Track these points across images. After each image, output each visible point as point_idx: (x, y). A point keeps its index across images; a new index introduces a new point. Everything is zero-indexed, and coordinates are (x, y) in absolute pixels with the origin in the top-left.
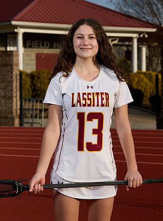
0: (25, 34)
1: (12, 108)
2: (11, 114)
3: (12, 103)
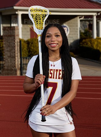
0: (23, 15)
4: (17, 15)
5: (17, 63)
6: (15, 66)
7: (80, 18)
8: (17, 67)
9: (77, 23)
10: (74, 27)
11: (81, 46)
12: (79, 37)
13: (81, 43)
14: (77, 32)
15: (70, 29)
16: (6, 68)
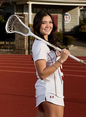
0: (33, 5)
1: (24, 44)
2: (24, 48)
3: (24, 42)
4: (28, 5)
5: (25, 44)
6: (24, 47)
7: (80, 8)
8: (25, 48)
9: (77, 12)
10: (74, 16)
11: (80, 31)
12: (78, 24)
13: (80, 29)
14: (77, 19)
15: (71, 17)
16: (17, 48)
